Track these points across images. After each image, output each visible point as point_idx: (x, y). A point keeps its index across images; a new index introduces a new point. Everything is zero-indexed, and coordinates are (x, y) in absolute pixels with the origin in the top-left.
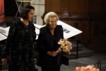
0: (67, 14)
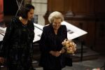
0: (71, 14)
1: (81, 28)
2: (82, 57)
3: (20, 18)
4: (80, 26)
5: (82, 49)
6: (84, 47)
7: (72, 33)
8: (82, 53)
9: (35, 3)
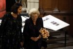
2: (65, 43)
3: (12, 13)
4: (64, 20)
7: (58, 25)
8: (65, 40)
9: (30, 2)
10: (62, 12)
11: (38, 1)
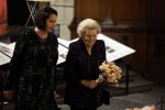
0: (110, 22)
1: (126, 44)
4: (125, 41)
5: (127, 76)
6: (131, 73)
8: (127, 82)
10: (120, 26)
11: (72, 4)
